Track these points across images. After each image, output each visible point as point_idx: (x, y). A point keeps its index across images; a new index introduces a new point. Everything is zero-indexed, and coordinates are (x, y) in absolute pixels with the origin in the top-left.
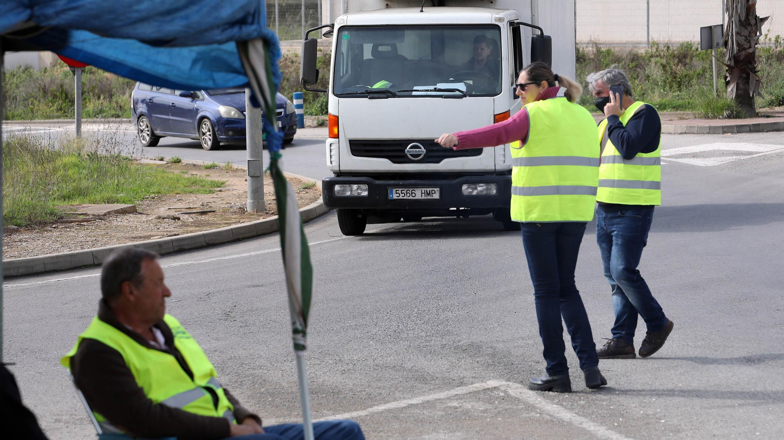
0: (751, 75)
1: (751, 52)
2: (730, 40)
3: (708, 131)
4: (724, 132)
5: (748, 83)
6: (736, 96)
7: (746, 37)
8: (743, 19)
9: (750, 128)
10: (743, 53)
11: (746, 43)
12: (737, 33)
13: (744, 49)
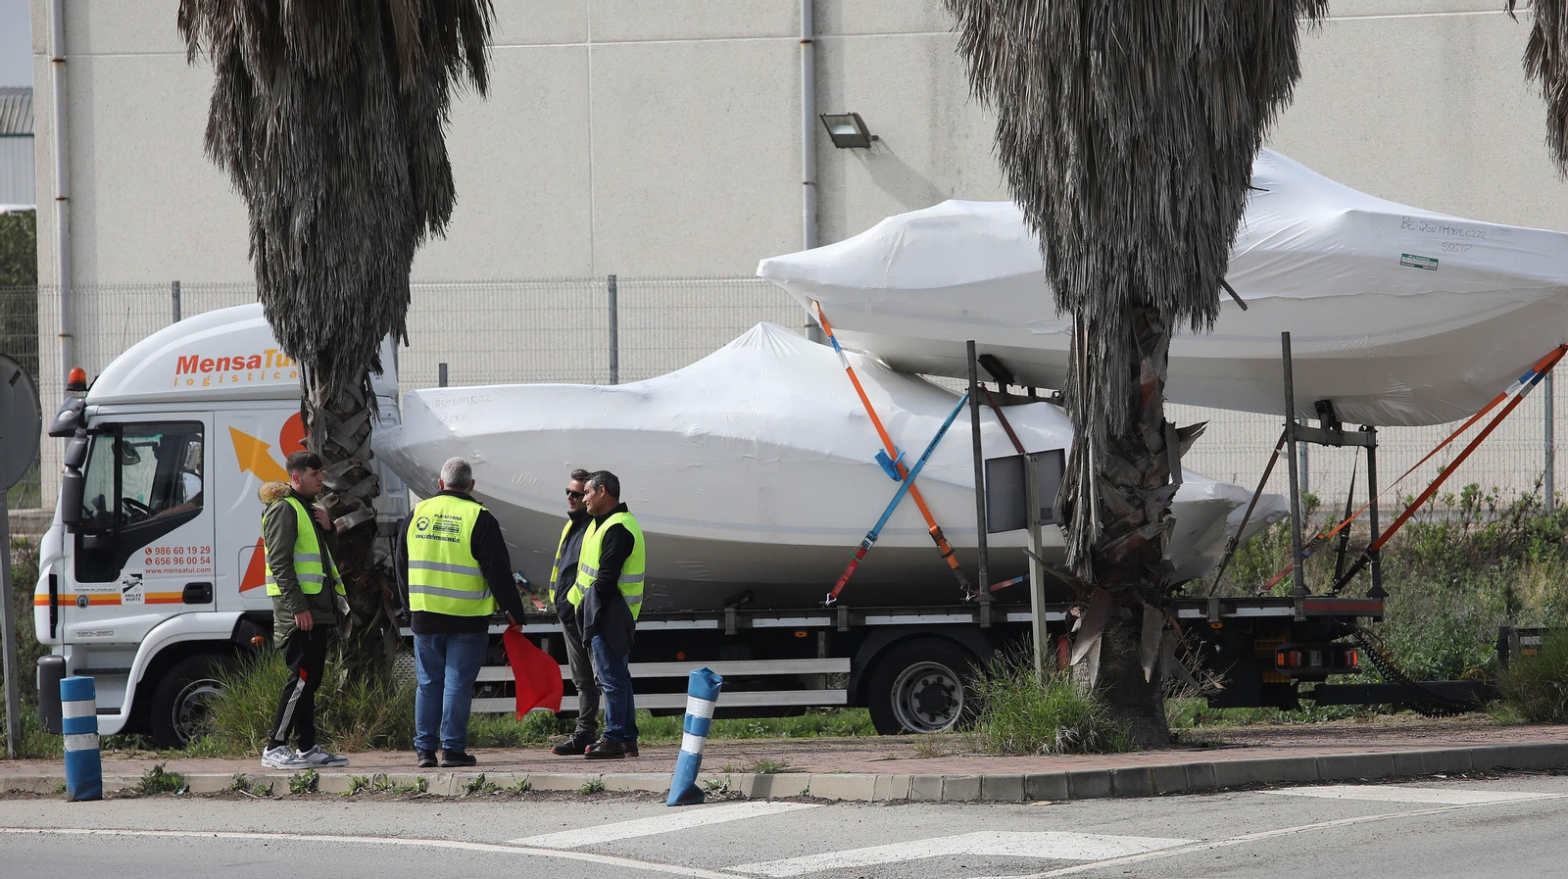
0: (1146, 613)
1: (1148, 537)
2: (1080, 499)
3: (975, 793)
4: (1028, 798)
5: (1137, 636)
6: (1099, 679)
7: (1130, 489)
8: (1120, 432)
9: (1112, 782)
10: (1123, 540)
11: (1132, 510)
12: (1103, 478)
13: (1127, 528)
